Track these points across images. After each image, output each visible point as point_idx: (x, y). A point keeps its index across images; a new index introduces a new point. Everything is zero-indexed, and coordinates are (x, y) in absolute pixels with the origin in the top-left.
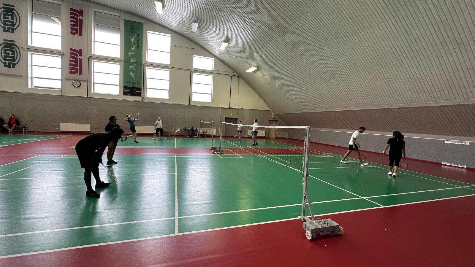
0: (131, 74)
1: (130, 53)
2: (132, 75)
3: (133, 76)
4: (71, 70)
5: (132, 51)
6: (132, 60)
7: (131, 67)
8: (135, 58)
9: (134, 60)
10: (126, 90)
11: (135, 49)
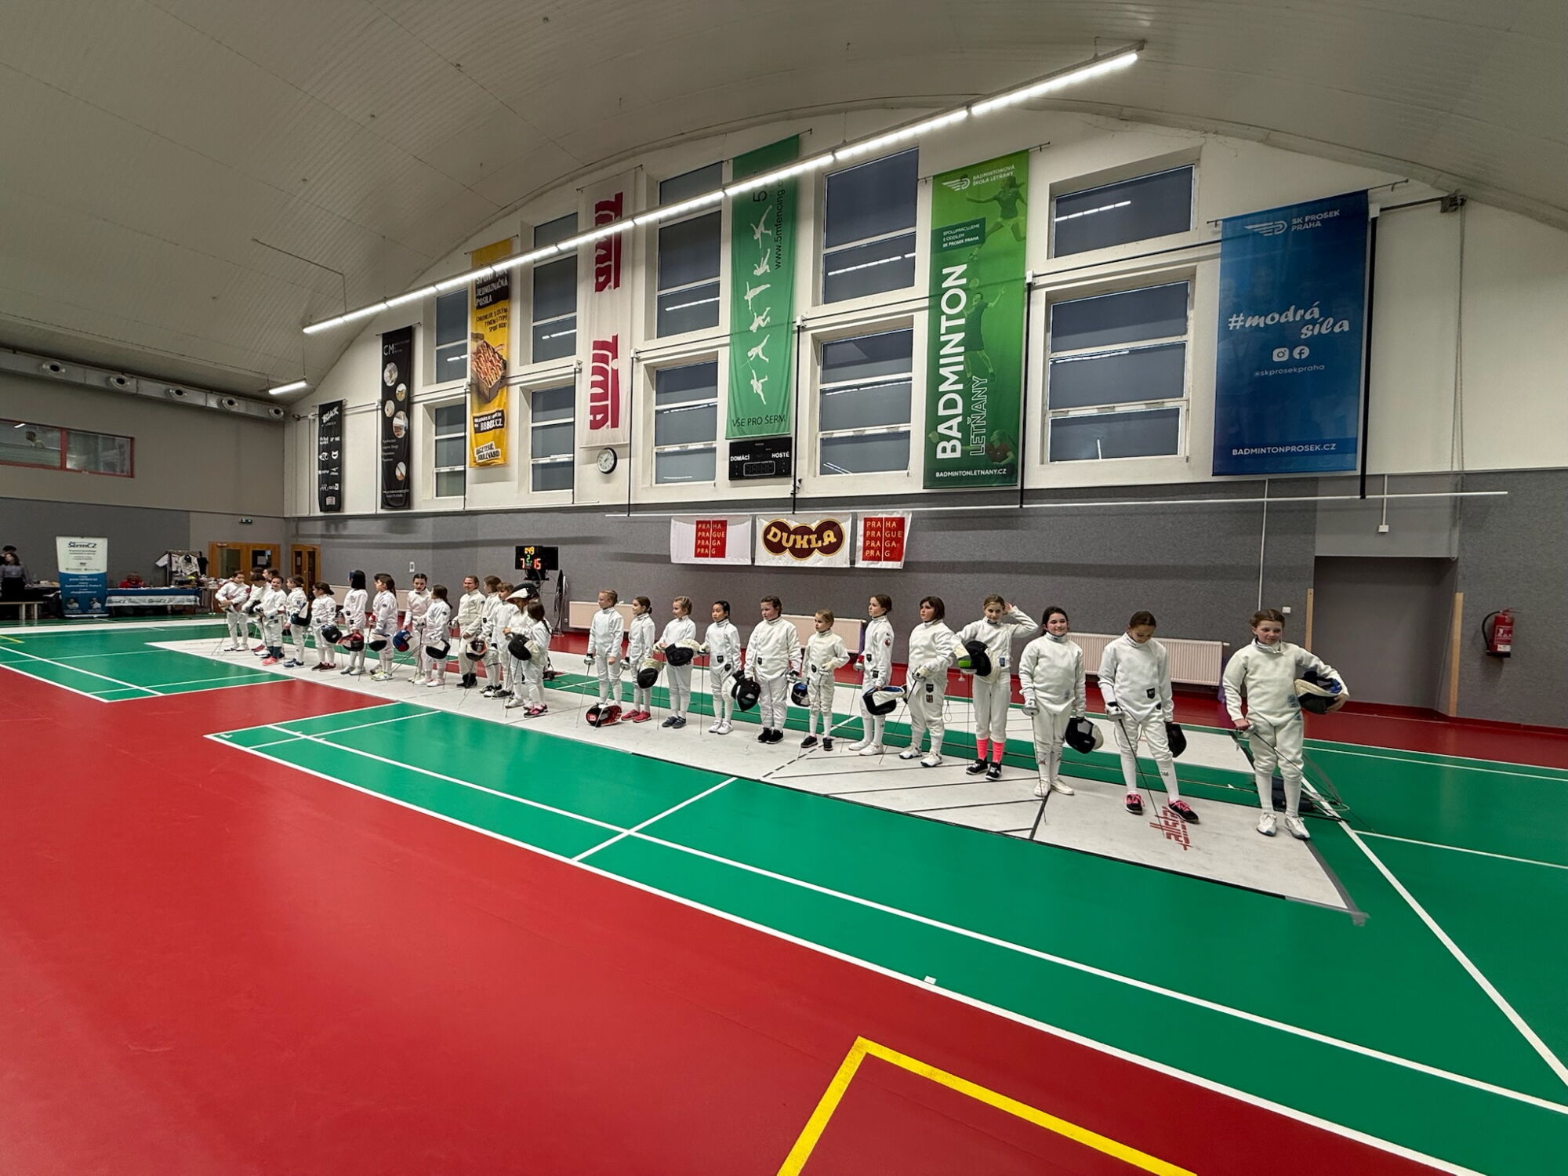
0: (754, 382)
1: (750, 296)
2: (757, 386)
3: (760, 391)
4: (595, 417)
5: (758, 282)
6: (757, 322)
7: (753, 353)
8: (768, 309)
9: (764, 320)
10: (739, 458)
11: (767, 267)
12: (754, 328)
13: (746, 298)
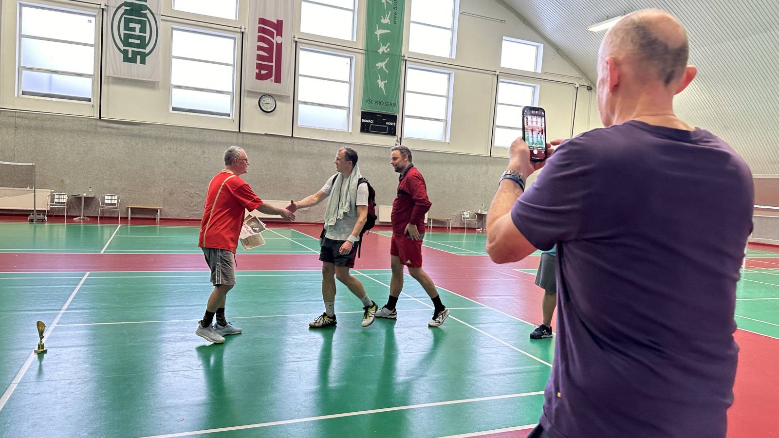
0: (379, 81)
1: (379, 32)
2: (381, 84)
3: (383, 87)
4: (260, 71)
5: (383, 27)
6: (382, 49)
7: (379, 65)
8: (388, 44)
9: (386, 49)
10: (367, 121)
11: (389, 21)
12: (380, 51)
13: (376, 33)
